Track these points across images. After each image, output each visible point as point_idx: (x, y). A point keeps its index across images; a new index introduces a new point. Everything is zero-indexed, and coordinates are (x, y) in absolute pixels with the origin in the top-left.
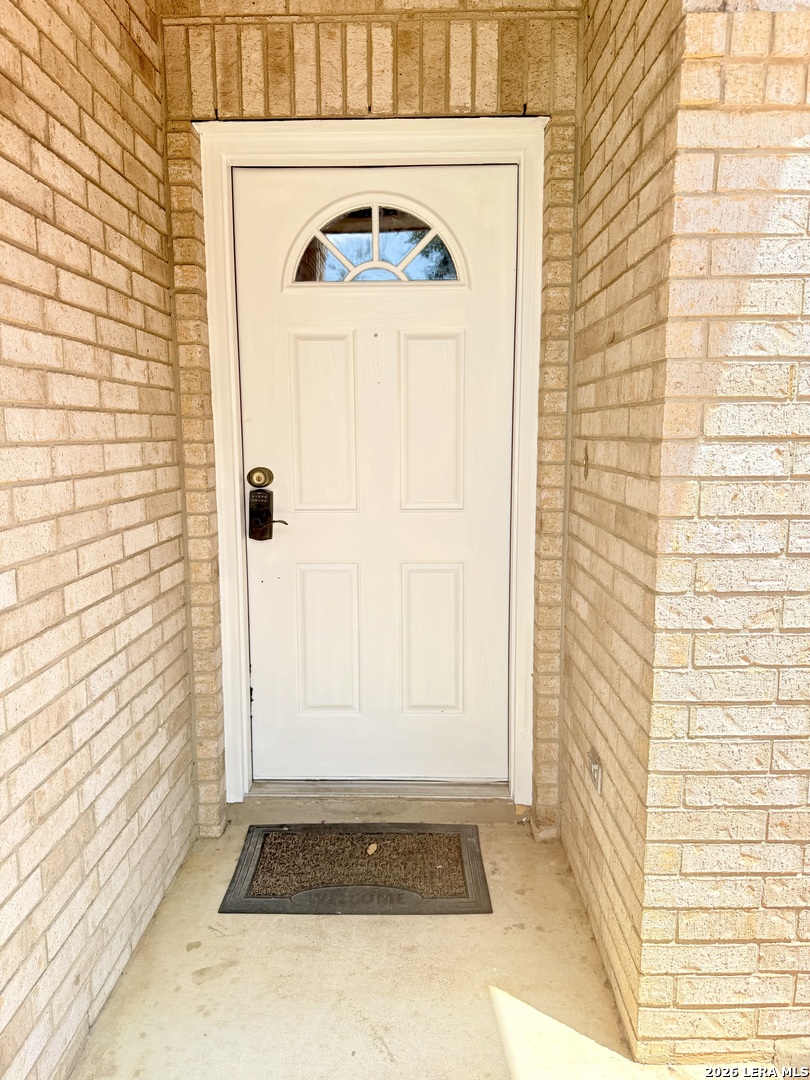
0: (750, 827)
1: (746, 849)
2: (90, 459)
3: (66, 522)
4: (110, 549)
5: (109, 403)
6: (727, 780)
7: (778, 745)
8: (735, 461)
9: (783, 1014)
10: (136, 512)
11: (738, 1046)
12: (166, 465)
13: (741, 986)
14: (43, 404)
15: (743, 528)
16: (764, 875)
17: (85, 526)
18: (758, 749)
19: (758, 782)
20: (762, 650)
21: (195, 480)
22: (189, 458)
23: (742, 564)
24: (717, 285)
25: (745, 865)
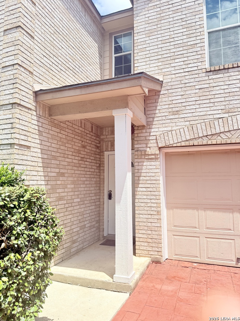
0: (146, 228)
1: (146, 231)
2: (88, 189)
3: (85, 195)
4: (90, 198)
5: (91, 183)
6: (143, 223)
7: (148, 219)
8: (142, 189)
9: (151, 252)
10: (93, 195)
11: (146, 255)
12: (98, 190)
13: (146, 248)
14: (84, 184)
15: (143, 196)
16: (148, 234)
17: (87, 195)
18: (146, 219)
19: (146, 223)
20: (145, 208)
21: (102, 192)
22: (101, 189)
23: (143, 199)
24: (139, 173)
25: (146, 233)
